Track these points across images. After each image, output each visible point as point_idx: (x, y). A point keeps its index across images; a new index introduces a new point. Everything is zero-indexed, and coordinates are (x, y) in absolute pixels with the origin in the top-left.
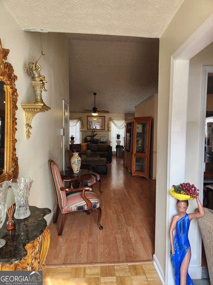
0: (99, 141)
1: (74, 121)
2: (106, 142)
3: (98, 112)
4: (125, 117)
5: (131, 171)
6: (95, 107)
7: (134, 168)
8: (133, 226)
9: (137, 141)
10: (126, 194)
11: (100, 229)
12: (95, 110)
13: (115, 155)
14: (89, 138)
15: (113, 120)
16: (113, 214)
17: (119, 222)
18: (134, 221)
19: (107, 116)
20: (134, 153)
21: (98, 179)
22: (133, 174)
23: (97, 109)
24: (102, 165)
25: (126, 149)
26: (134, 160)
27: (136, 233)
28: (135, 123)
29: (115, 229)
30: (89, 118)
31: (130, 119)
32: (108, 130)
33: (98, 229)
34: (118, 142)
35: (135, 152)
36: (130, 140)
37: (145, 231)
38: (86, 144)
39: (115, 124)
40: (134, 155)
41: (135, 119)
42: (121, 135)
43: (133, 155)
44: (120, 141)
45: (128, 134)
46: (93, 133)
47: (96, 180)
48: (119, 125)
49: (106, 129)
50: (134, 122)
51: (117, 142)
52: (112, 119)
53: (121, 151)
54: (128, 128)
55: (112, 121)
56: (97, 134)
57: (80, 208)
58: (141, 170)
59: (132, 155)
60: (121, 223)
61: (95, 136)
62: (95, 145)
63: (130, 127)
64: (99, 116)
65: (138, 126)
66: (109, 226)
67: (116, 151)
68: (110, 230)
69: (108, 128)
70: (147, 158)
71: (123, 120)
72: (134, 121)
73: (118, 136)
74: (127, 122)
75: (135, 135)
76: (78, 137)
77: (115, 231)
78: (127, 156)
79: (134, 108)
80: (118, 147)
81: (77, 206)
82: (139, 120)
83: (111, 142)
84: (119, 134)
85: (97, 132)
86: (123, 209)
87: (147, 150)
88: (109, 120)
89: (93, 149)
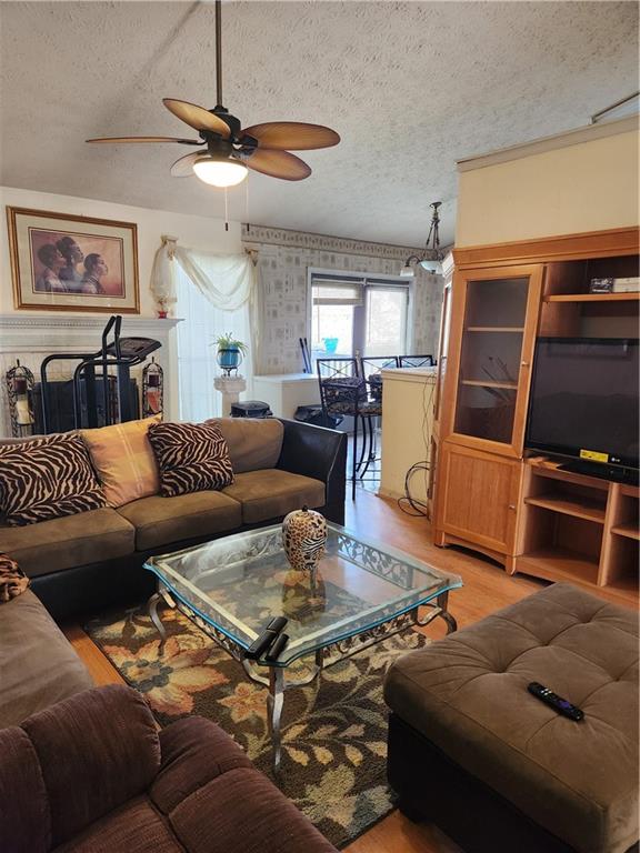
4: (244, 241)
15: (191, 256)
34: (233, 385)
48: (218, 287)
49: (148, 305)
52: (183, 249)
55: (187, 259)
69: (163, 302)
73: (229, 353)
88: (165, 255)
89: (209, 466)
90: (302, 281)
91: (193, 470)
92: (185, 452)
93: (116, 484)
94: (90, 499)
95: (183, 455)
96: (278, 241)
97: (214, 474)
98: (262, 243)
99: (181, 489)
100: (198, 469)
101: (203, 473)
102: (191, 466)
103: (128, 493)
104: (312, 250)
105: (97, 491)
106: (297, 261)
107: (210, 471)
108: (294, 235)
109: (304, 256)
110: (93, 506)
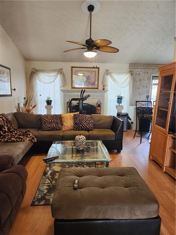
4: (130, 68)
6: (90, 39)
19: (103, 67)
30: (73, 69)
34: (120, 108)
38: (72, 114)
46: (82, 94)
48: (120, 82)
51: (117, 107)
52: (110, 72)
55: (110, 75)
56: (89, 96)
61: (86, 98)
62: (89, 116)
69: (104, 86)
88: (106, 74)
89: (86, 125)
90: (149, 79)
91: (81, 125)
92: (80, 121)
93: (65, 126)
94: (58, 128)
95: (79, 122)
96: (141, 67)
97: (87, 127)
98: (135, 69)
99: (77, 129)
100: (82, 125)
101: (83, 126)
102: (81, 124)
103: (67, 128)
104: (153, 69)
105: (61, 127)
106: (148, 73)
107: (86, 126)
108: (147, 65)
109: (150, 71)
110: (59, 130)
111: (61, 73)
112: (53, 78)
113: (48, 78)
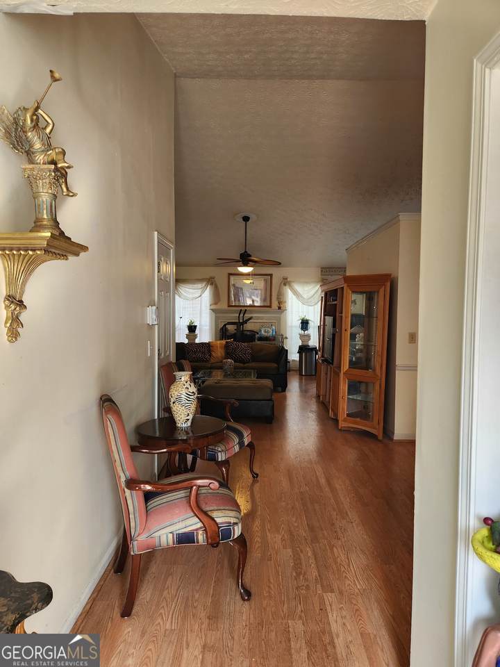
0: (257, 336)
1: (196, 286)
2: (273, 339)
3: (255, 263)
4: (322, 275)
5: (336, 414)
6: (246, 252)
7: (343, 409)
8: (341, 593)
9: (353, 337)
10: (323, 481)
11: (244, 600)
12: (245, 259)
13: (296, 371)
14: (231, 328)
15: (293, 284)
16: (285, 547)
17: (298, 574)
18: (344, 574)
19: (277, 273)
20: (345, 369)
21: (246, 441)
22: (342, 424)
23: (250, 256)
24: (260, 398)
25: (323, 356)
26: (344, 387)
27: (348, 617)
28: (347, 291)
29: (288, 599)
30: (232, 278)
31: (333, 280)
32: (279, 308)
33: (238, 597)
34: (305, 338)
35: (345, 366)
36: (334, 335)
37: (376, 613)
38: (224, 342)
39: (296, 293)
40: (344, 373)
41: (348, 280)
42: (312, 320)
43: (342, 375)
44: (309, 336)
45: (329, 320)
46: (242, 315)
47: (241, 444)
48: (305, 296)
49: (275, 304)
50: (343, 288)
51: (302, 336)
52: (290, 281)
53: (312, 358)
54: (328, 303)
55: (290, 286)
56: (250, 318)
57: (186, 539)
58: (363, 412)
59: (338, 374)
60: (306, 580)
61: (246, 322)
62: (246, 344)
63: (334, 300)
64: (255, 275)
65: (354, 297)
66: (269, 587)
67: (298, 359)
68: (272, 603)
69: (280, 303)
70: (378, 383)
71: (318, 282)
72: (345, 286)
73: (305, 324)
74: (326, 288)
75: (347, 322)
76: (206, 326)
77: (286, 606)
78: (327, 374)
79: (346, 253)
80: (303, 349)
81: (175, 533)
82: (357, 283)
83: (286, 338)
84: (307, 318)
85: (251, 312)
86: (312, 529)
87: (378, 361)
88: (283, 284)
89: (240, 356)
93: (213, 357)
94: (205, 359)
95: (232, 351)
97: (242, 358)
98: (331, 275)
100: (236, 355)
105: (208, 358)
111: (212, 284)
112: (200, 291)
113: (191, 291)
